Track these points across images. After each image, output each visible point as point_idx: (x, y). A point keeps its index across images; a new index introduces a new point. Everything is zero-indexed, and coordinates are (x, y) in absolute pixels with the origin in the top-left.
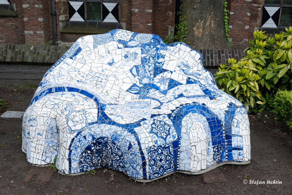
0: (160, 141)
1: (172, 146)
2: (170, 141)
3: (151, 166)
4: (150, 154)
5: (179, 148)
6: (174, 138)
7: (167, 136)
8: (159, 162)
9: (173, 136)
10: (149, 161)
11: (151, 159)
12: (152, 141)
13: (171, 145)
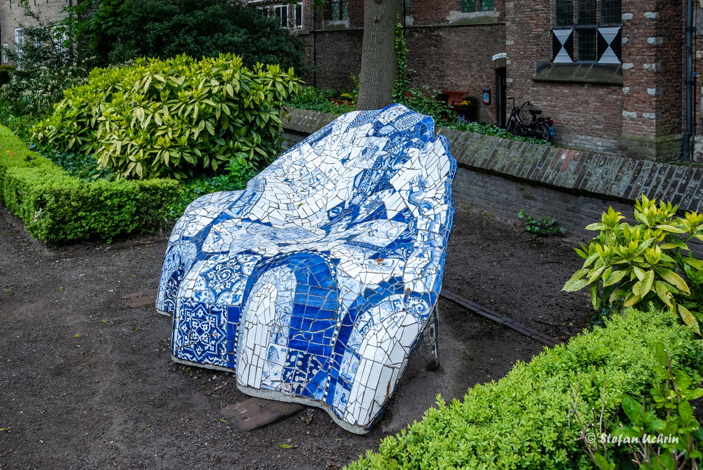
0: (206, 294)
1: (226, 313)
2: (225, 303)
3: (181, 334)
4: (183, 310)
5: (239, 325)
6: (235, 302)
7: (223, 291)
8: (196, 334)
9: (235, 296)
10: (180, 323)
11: (182, 321)
12: (192, 289)
13: (224, 312)
